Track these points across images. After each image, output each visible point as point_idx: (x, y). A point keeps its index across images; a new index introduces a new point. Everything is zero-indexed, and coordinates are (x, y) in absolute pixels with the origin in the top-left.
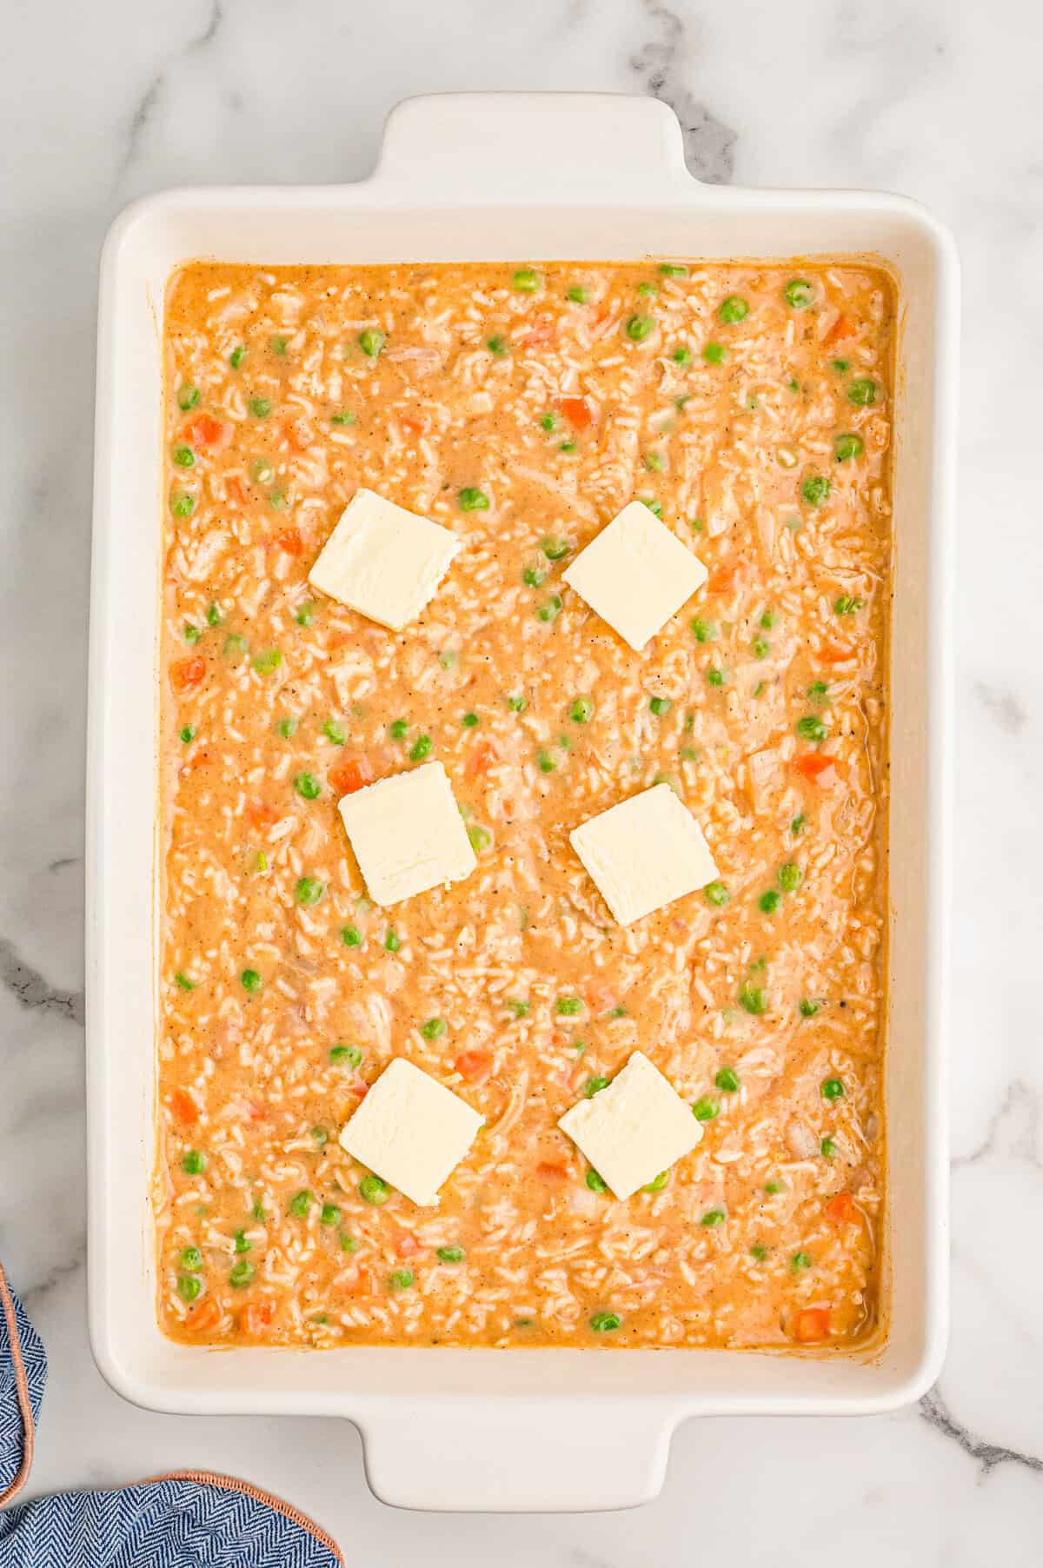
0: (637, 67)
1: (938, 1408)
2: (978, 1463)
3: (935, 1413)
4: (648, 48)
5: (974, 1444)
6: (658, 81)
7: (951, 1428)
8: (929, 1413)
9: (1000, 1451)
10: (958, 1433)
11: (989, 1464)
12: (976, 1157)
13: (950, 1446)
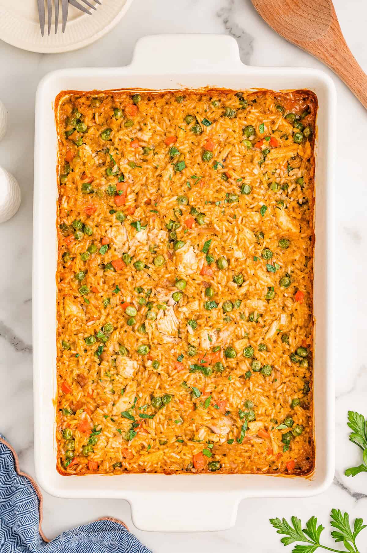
0: (219, 16)
1: (339, 480)
2: (354, 499)
3: (338, 482)
4: (222, 9)
5: (352, 492)
6: (226, 20)
7: (344, 487)
8: (336, 483)
9: (361, 494)
10: (346, 489)
11: (357, 499)
12: (350, 392)
13: (344, 493)
